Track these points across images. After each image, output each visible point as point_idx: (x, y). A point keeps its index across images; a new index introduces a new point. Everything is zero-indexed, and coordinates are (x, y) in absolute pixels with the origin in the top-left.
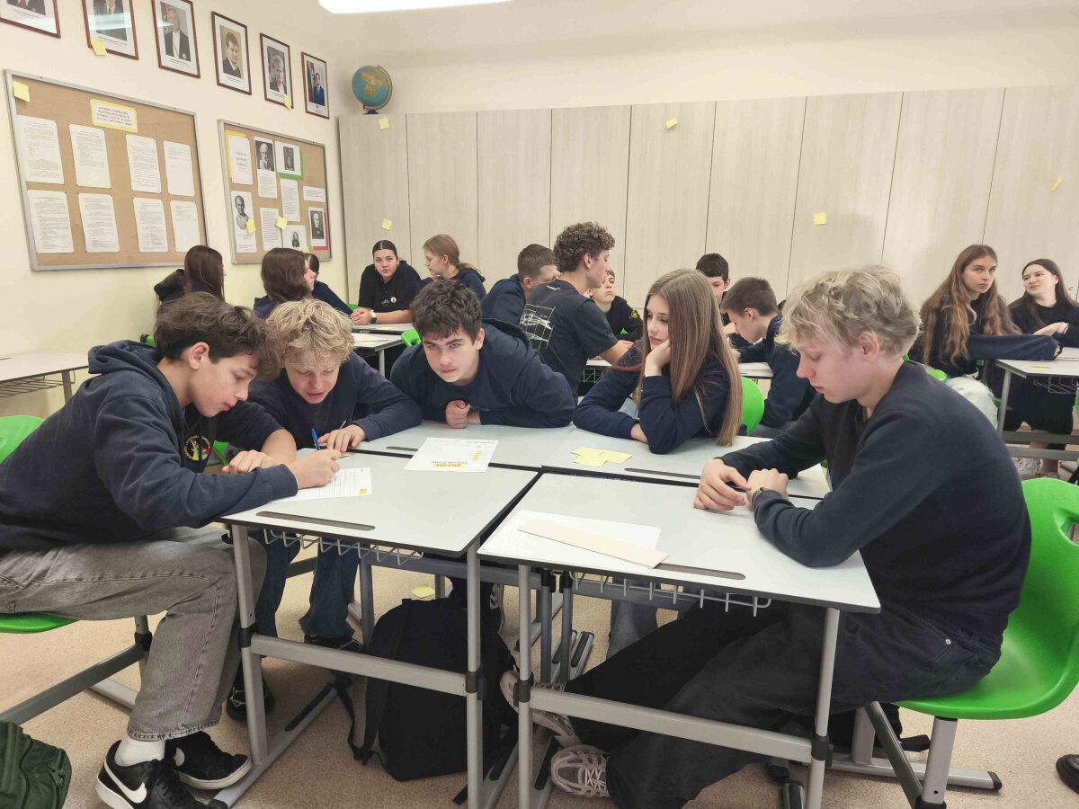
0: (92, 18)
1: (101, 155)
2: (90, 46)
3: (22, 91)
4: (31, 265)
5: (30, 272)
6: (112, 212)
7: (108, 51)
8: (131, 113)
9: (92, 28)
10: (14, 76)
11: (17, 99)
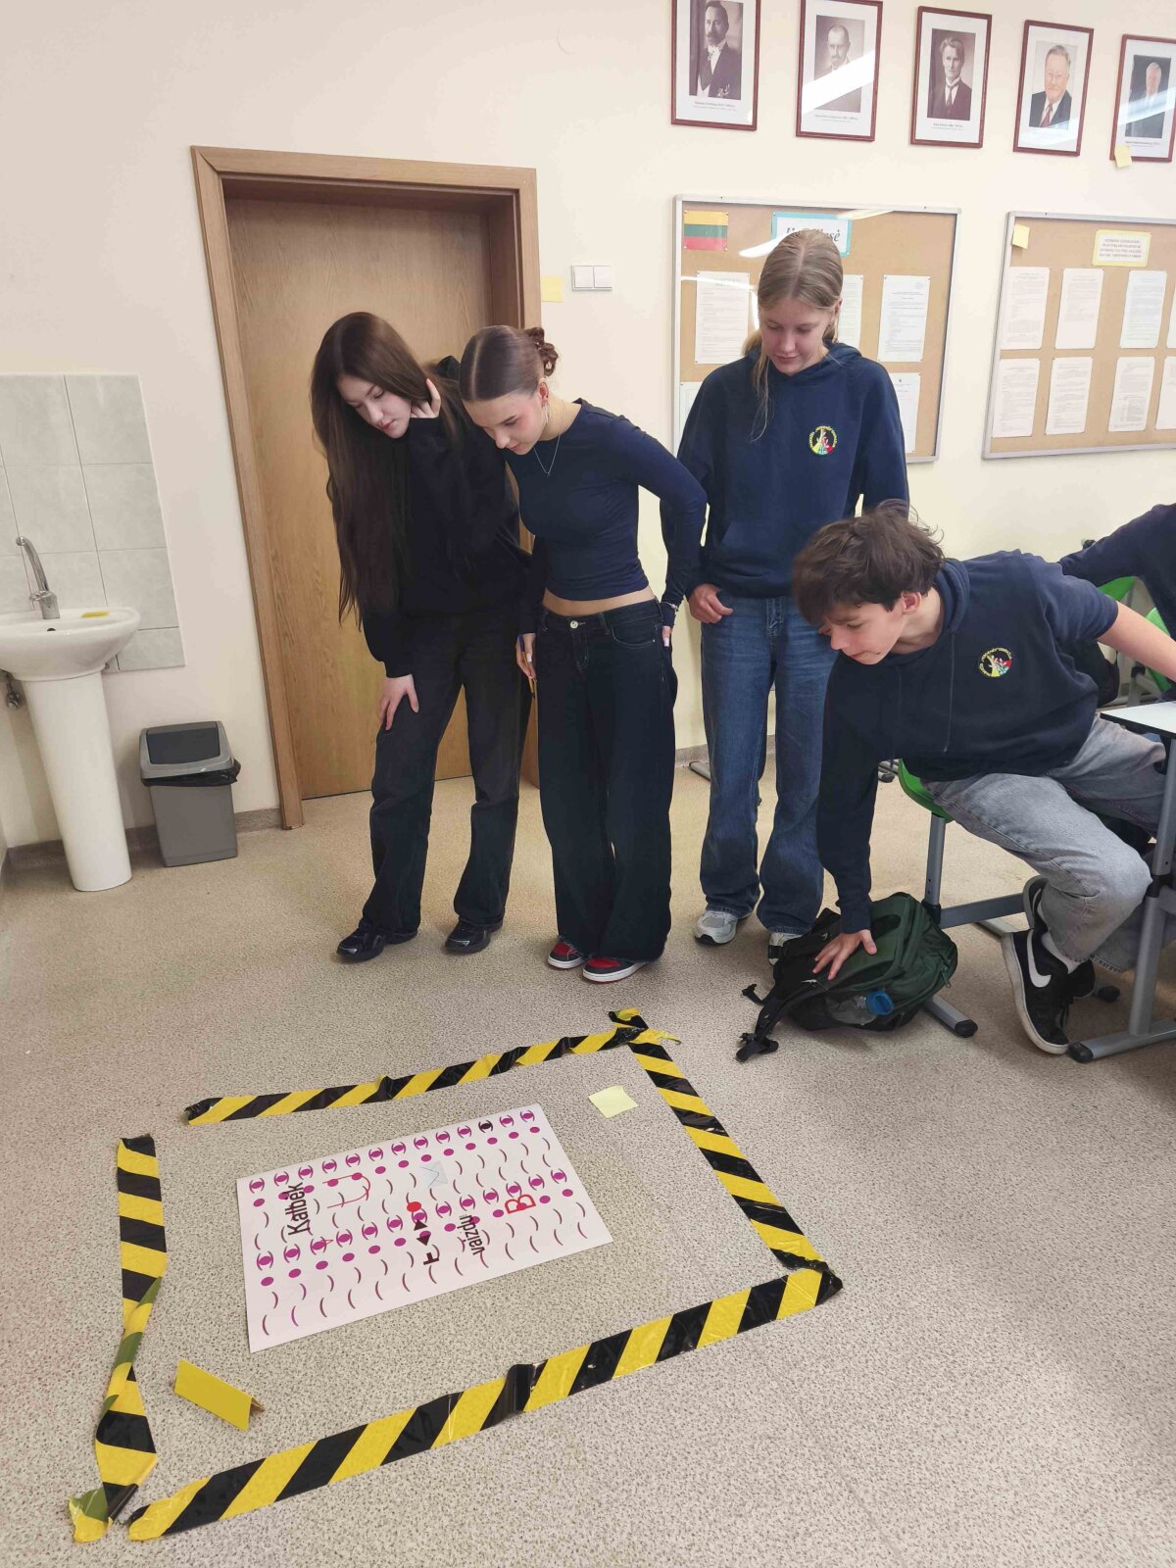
0: (1124, 108)
1: (1093, 306)
2: (1113, 157)
3: (1021, 235)
4: (983, 452)
5: (980, 459)
6: (1087, 380)
7: (1135, 159)
8: (1144, 239)
9: (1122, 122)
10: (1017, 218)
11: (1015, 247)
